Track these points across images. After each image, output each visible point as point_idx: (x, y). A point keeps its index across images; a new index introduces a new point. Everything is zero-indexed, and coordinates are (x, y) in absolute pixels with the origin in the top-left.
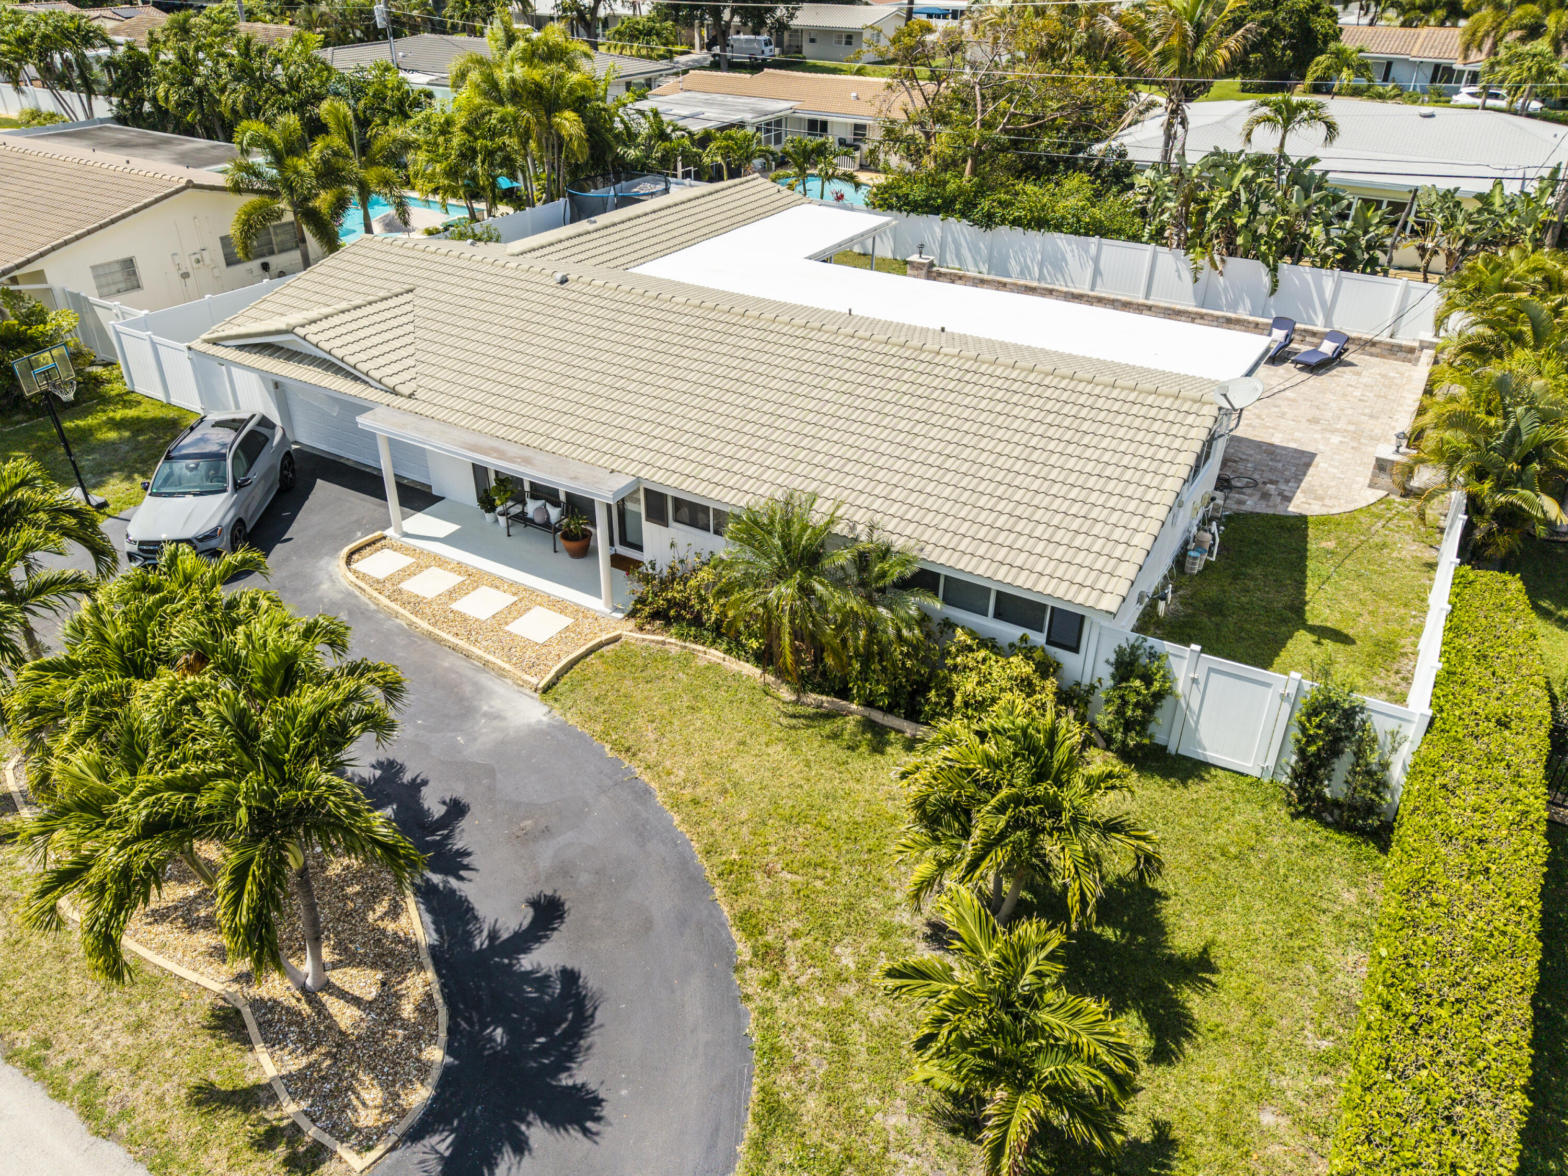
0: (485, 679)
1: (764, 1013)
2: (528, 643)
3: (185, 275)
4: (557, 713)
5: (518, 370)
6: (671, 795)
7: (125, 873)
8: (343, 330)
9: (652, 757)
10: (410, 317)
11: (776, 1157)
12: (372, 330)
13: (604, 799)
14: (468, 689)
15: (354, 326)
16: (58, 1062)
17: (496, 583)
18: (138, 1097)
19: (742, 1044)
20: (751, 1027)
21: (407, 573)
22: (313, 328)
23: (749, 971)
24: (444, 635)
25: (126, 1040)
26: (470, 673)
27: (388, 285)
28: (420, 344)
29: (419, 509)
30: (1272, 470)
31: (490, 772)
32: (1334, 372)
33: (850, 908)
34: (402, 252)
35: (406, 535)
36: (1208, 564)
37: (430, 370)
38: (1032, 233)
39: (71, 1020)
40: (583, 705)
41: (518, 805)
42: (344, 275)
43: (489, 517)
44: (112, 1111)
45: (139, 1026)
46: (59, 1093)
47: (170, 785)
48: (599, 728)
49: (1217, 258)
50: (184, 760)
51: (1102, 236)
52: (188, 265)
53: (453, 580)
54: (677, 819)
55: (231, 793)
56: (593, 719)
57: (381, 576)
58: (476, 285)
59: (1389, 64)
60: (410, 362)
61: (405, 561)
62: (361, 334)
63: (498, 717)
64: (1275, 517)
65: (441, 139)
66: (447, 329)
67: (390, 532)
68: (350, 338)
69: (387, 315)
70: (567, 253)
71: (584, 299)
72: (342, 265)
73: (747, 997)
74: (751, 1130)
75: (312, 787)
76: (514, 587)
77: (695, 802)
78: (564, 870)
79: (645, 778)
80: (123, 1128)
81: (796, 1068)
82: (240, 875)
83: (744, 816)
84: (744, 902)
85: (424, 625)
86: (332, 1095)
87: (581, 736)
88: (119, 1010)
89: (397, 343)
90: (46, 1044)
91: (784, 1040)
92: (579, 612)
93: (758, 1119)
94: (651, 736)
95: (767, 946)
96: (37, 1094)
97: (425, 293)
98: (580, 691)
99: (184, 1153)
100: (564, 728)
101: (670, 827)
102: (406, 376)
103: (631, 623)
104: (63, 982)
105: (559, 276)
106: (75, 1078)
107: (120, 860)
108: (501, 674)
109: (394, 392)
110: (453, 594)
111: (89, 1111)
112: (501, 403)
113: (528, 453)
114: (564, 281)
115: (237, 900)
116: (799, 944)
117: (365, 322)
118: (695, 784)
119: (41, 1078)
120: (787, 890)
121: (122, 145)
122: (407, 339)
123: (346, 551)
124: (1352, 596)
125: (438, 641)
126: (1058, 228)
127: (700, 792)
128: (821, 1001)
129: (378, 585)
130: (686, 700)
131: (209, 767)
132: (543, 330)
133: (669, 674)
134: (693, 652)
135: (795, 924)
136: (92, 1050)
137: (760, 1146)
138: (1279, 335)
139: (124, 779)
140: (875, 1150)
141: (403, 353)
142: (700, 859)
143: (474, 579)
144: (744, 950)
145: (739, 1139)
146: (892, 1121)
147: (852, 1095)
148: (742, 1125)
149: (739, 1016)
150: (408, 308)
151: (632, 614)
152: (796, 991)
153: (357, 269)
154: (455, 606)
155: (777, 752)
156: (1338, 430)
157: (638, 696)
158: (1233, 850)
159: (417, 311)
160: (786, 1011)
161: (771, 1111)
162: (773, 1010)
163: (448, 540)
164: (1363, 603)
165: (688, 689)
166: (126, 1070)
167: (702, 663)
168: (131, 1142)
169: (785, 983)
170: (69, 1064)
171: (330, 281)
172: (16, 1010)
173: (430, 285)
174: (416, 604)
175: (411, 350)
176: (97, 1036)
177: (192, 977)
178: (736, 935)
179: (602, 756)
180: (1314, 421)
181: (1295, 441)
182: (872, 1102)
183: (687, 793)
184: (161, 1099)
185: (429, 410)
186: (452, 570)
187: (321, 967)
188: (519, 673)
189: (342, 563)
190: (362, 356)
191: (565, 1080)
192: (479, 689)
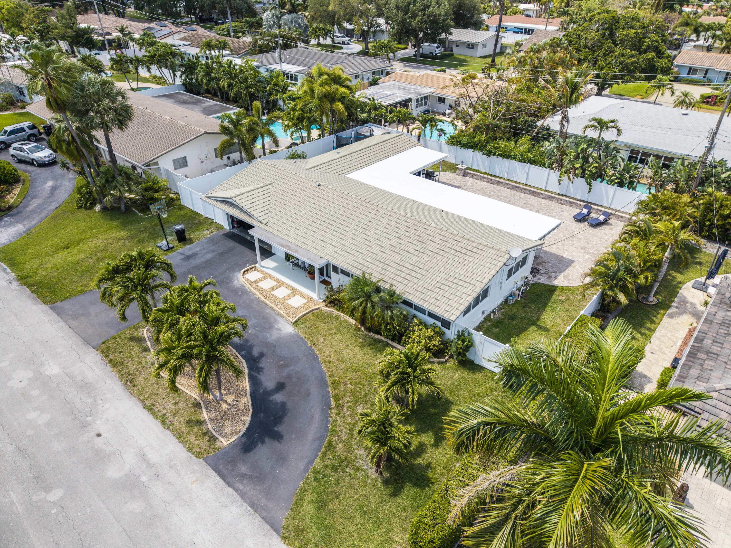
0: (277, 317)
1: (334, 421)
2: (292, 307)
3: (202, 162)
4: (296, 331)
5: (299, 218)
6: (324, 359)
7: (175, 366)
8: (247, 199)
9: (320, 347)
10: (269, 195)
11: (328, 456)
12: (256, 199)
13: (304, 358)
14: (272, 320)
15: (251, 197)
16: (156, 410)
17: (286, 286)
18: (174, 421)
19: (327, 429)
20: (330, 425)
21: (260, 280)
22: (238, 198)
23: (333, 410)
24: (268, 302)
25: (172, 407)
26: (274, 315)
27: (264, 181)
28: (271, 206)
29: (267, 258)
30: (558, 267)
31: (274, 346)
32: (602, 227)
33: (365, 397)
34: (270, 168)
35: (262, 266)
36: (516, 301)
37: (273, 215)
38: (505, 160)
39: (159, 400)
40: (304, 329)
41: (280, 357)
42: (251, 175)
43: (288, 263)
44: (168, 423)
45: (176, 404)
46: (156, 417)
47: (187, 347)
48: (307, 336)
49: (571, 176)
50: (190, 341)
51: (531, 163)
52: (203, 158)
53: (274, 283)
54: (323, 366)
55: (201, 351)
56: (306, 333)
57: (252, 280)
58: (291, 184)
59: (707, 71)
60: (267, 212)
61: (260, 275)
62: (253, 201)
63: (279, 329)
64: (549, 286)
65: (292, 112)
66: (280, 200)
67: (257, 265)
68: (249, 202)
69: (262, 193)
70: (326, 168)
71: (324, 193)
72: (251, 171)
73: (331, 417)
74: (323, 449)
75: (219, 352)
76: (292, 288)
77: (330, 362)
78: (289, 377)
79: (317, 353)
80: (171, 427)
81: (338, 436)
82: (201, 369)
83: (342, 367)
84: (336, 391)
85: (262, 298)
86: (221, 427)
87: (302, 338)
88: (171, 399)
89: (264, 205)
90: (153, 405)
91: (337, 429)
92: (309, 298)
93: (326, 447)
94: (322, 341)
95: (339, 404)
96: (151, 417)
97: (275, 186)
98: (304, 324)
99: (185, 435)
100: (298, 335)
101: (321, 368)
102: (265, 217)
103: (324, 304)
104: (158, 390)
105: (318, 183)
106: (160, 414)
107: (175, 363)
108: (282, 317)
109: (261, 222)
110: (273, 288)
111: (163, 423)
112: (292, 230)
113: (297, 248)
114: (319, 185)
115: (200, 375)
116: (348, 404)
117: (254, 196)
118: (331, 357)
119: (152, 413)
120: (349, 390)
121: (185, 102)
122: (267, 203)
123: (243, 271)
124: (561, 318)
125: (266, 304)
126: (515, 159)
127: (332, 359)
128: (350, 420)
129: (251, 283)
130: (335, 330)
131: (196, 343)
132: (309, 204)
133: (331, 321)
134: (340, 316)
135: (348, 399)
136: (164, 408)
137: (324, 454)
138: (585, 211)
139: (177, 343)
140: (353, 458)
141: (265, 208)
142: (327, 379)
143: (280, 284)
144: (333, 404)
145: (320, 451)
146: (360, 452)
147: (351, 445)
148: (321, 448)
149: (328, 421)
150: (269, 191)
151: (325, 301)
152: (344, 417)
153: (255, 173)
154: (273, 293)
155: (357, 350)
156: (590, 253)
157: (321, 327)
158: (481, 394)
159: (272, 192)
160: (339, 421)
161: (329, 446)
162: (337, 421)
163: (274, 269)
164: (563, 320)
165: (336, 327)
166: (172, 414)
167: (342, 319)
168: (172, 431)
169: (342, 414)
170: (159, 411)
171: (246, 177)
172: (146, 396)
173: (277, 182)
174: (261, 291)
175: (268, 207)
176: (165, 405)
177: (189, 393)
178: (332, 400)
179: (306, 345)
180: (583, 248)
181: (572, 256)
182: (356, 447)
183: (328, 359)
184: (180, 422)
185: (270, 230)
186: (274, 280)
187: (221, 394)
188: (287, 317)
189: (241, 275)
190: (252, 209)
191: (276, 429)
192: (275, 320)
